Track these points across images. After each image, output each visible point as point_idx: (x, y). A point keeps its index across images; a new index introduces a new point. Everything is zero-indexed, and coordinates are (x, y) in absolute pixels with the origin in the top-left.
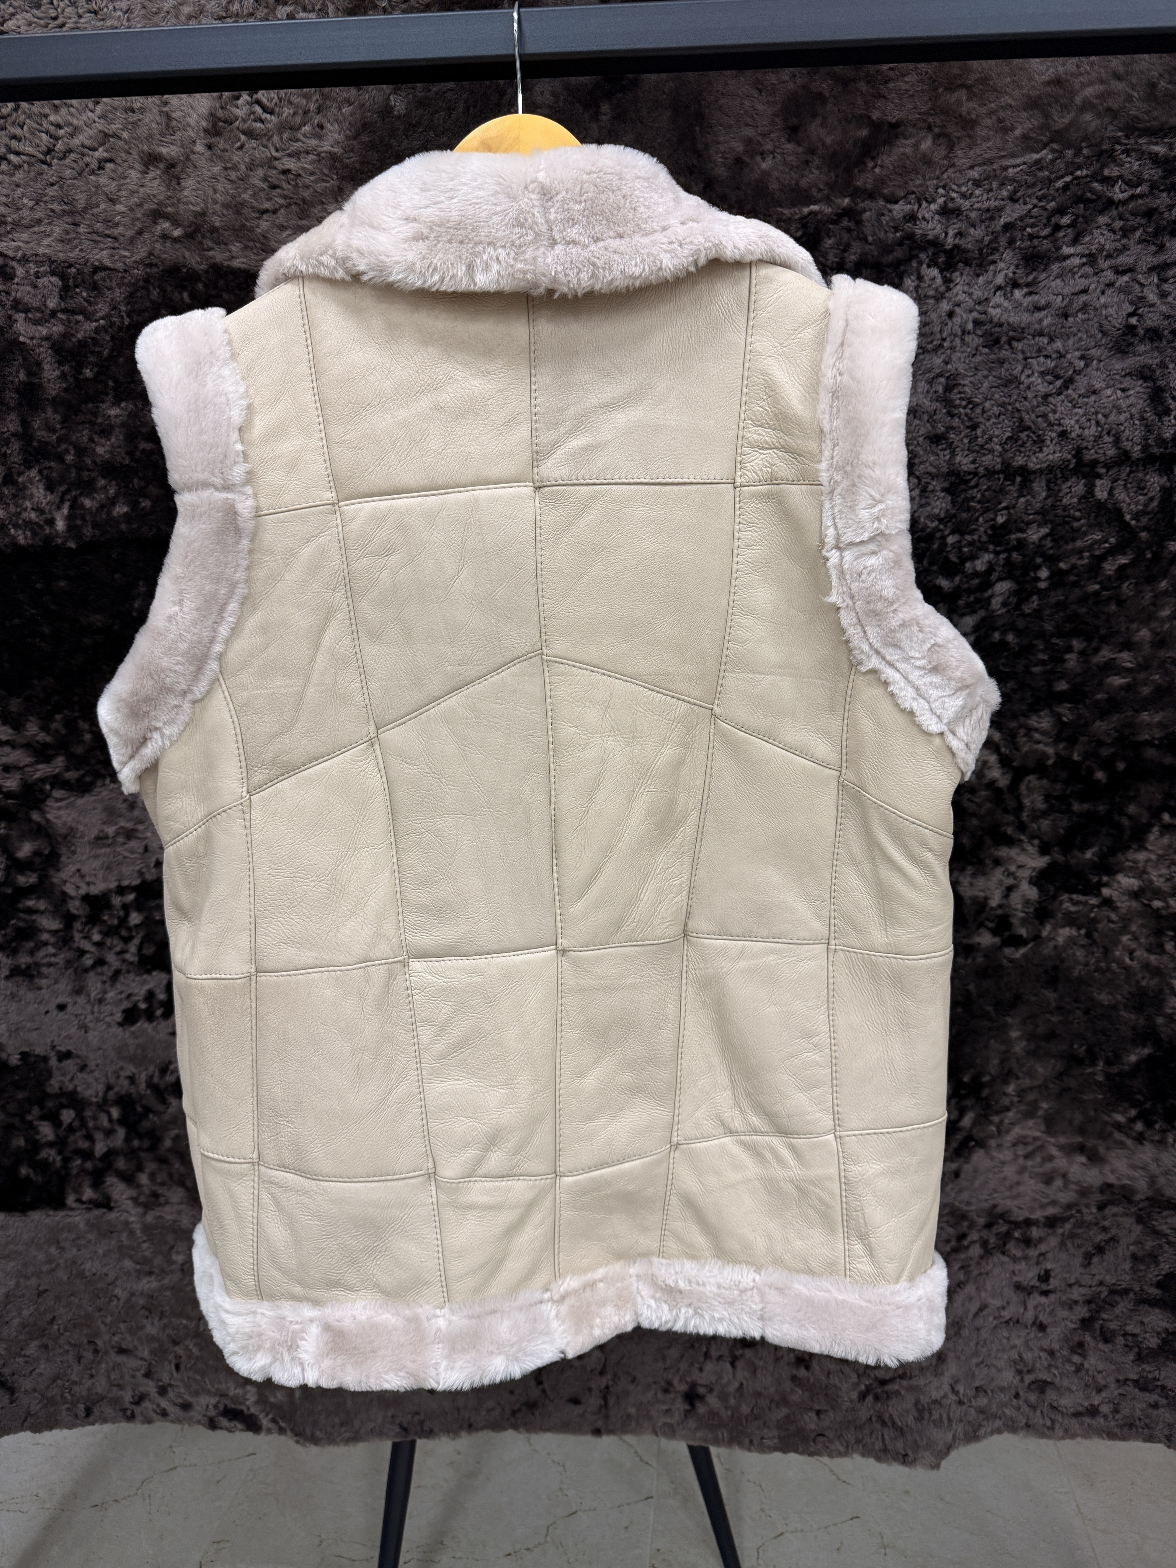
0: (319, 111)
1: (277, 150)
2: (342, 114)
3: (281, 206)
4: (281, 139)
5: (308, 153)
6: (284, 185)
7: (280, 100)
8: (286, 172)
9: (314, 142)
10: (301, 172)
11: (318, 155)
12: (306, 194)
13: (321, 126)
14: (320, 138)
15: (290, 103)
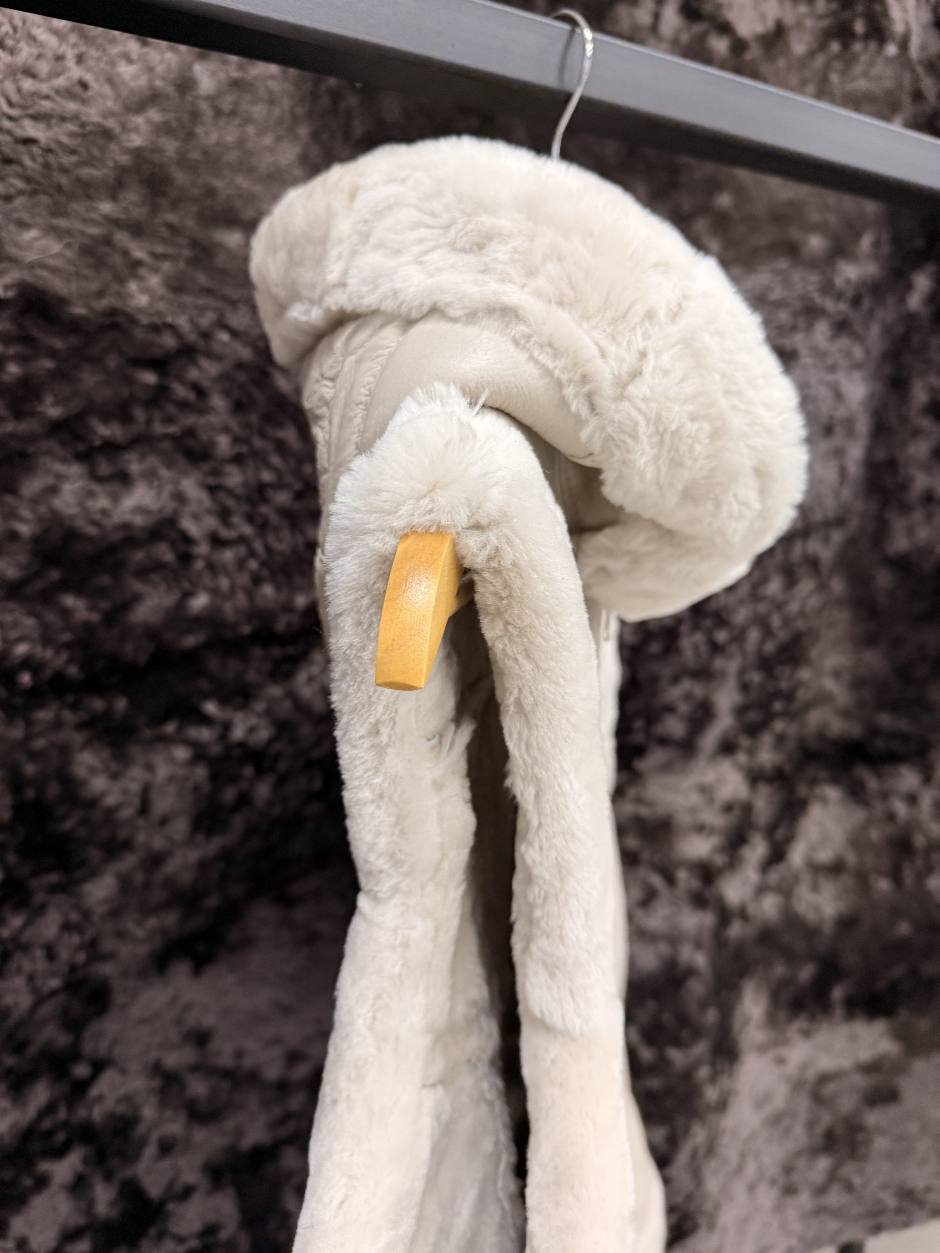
0: (80, 59)
1: (10, 104)
2: (118, 75)
3: (21, 192)
4: (19, 90)
5: (63, 119)
6: (28, 162)
7: (15, 29)
8: (29, 141)
9: (72, 106)
10: (53, 146)
11: (83, 125)
12: (64, 180)
13: (84, 85)
14: (84, 102)
15: (33, 39)
